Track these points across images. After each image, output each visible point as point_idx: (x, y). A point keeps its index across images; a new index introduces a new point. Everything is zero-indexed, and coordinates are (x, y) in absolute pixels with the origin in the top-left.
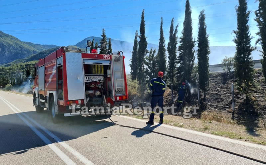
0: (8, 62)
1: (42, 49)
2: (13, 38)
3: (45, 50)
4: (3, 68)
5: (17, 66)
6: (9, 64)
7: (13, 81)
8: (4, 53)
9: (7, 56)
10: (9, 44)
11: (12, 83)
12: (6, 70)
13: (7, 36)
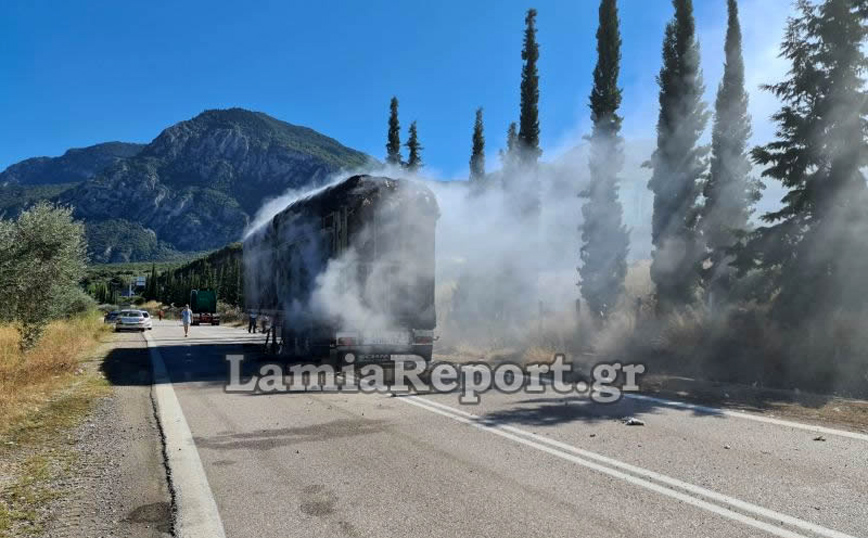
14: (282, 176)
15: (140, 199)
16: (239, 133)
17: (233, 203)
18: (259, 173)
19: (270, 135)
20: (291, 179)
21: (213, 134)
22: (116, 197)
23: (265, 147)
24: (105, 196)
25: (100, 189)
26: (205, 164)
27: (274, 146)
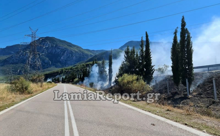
0: (75, 64)
1: (96, 53)
2: (78, 47)
3: (98, 54)
4: (72, 68)
5: (81, 66)
6: (75, 65)
7: (80, 76)
8: (73, 58)
9: (74, 59)
10: (76, 51)
11: (78, 77)
12: (74, 69)
13: (74, 46)
14: (58, 52)
15: (26, 59)
16: (48, 43)
17: (47, 59)
18: (53, 52)
19: (55, 43)
20: (60, 53)
21: (42, 43)
22: (20, 58)
23: (55, 46)
24: (17, 58)
25: (16, 57)
26: (41, 50)
27: (56, 46)
